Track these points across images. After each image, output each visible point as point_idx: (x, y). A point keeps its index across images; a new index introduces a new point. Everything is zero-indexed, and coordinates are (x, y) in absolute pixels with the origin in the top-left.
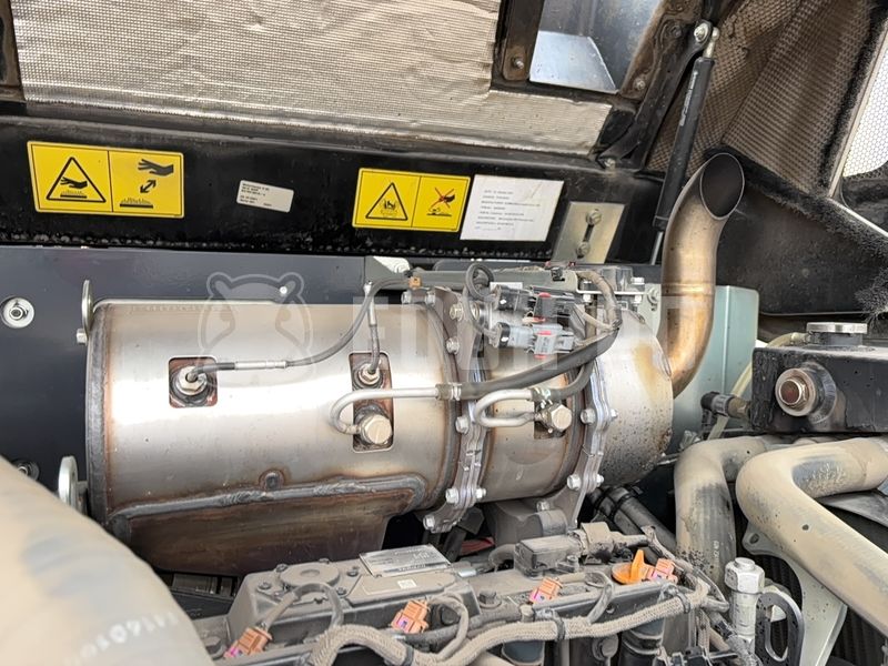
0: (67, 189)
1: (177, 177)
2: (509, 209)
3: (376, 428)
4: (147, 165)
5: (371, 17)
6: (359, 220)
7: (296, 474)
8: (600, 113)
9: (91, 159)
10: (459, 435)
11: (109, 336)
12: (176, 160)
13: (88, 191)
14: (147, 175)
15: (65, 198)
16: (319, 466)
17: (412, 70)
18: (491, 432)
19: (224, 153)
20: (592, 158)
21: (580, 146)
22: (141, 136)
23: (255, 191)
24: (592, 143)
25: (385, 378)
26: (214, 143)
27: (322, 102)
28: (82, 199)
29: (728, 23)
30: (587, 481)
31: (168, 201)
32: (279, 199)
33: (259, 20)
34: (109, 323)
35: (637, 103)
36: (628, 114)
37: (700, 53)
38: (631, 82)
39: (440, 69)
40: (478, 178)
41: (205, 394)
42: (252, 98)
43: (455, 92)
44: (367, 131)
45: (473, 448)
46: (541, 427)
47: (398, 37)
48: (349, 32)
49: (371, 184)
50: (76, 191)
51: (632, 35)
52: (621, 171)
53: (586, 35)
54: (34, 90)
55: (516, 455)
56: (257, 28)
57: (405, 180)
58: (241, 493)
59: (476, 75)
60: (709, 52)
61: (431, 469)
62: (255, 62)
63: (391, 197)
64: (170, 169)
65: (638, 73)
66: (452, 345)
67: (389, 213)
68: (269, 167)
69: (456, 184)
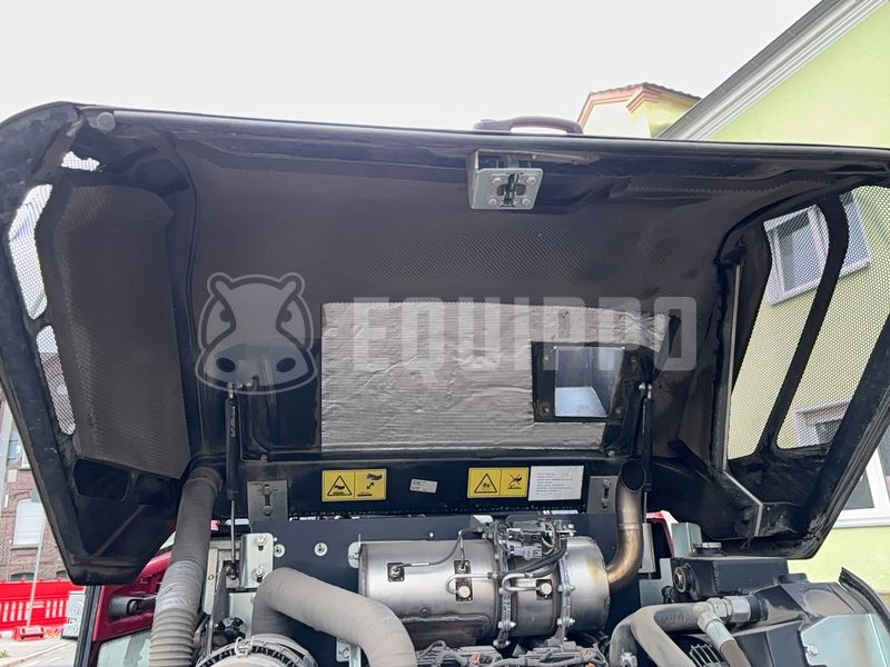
0: (336, 490)
1: (383, 481)
2: (554, 482)
3: (464, 591)
4: (371, 476)
5: (469, 399)
6: (471, 494)
7: (434, 611)
8: (600, 427)
9: (348, 476)
10: (501, 596)
11: (367, 555)
12: (383, 472)
13: (345, 491)
14: (370, 481)
15: (335, 494)
16: (443, 609)
17: (493, 418)
18: (514, 595)
19: (406, 467)
20: (602, 450)
21: (593, 444)
22: (369, 463)
23: (419, 484)
24: (599, 443)
25: (468, 571)
26: (400, 463)
27: (450, 437)
28: (342, 494)
29: (656, 382)
30: (566, 621)
31: (379, 492)
32: (430, 487)
33: (421, 408)
34: (366, 550)
35: (621, 420)
36: (618, 426)
37: (646, 396)
38: (614, 411)
39: (506, 416)
40: (533, 468)
41: (401, 576)
42: (418, 439)
43: (516, 426)
44: (473, 448)
45: (506, 602)
46: (539, 594)
47: (484, 406)
48: (460, 407)
49: (475, 475)
50: (340, 491)
51: (609, 388)
52: (618, 458)
53: (589, 386)
54: (325, 447)
55: (529, 607)
56: (419, 411)
57: (493, 472)
58: (413, 618)
59: (525, 417)
60: (649, 396)
61: (490, 612)
62: (419, 425)
63: (487, 481)
64: (380, 477)
65: (616, 407)
66: (497, 557)
67: (486, 489)
68: (425, 472)
69: (522, 472)
